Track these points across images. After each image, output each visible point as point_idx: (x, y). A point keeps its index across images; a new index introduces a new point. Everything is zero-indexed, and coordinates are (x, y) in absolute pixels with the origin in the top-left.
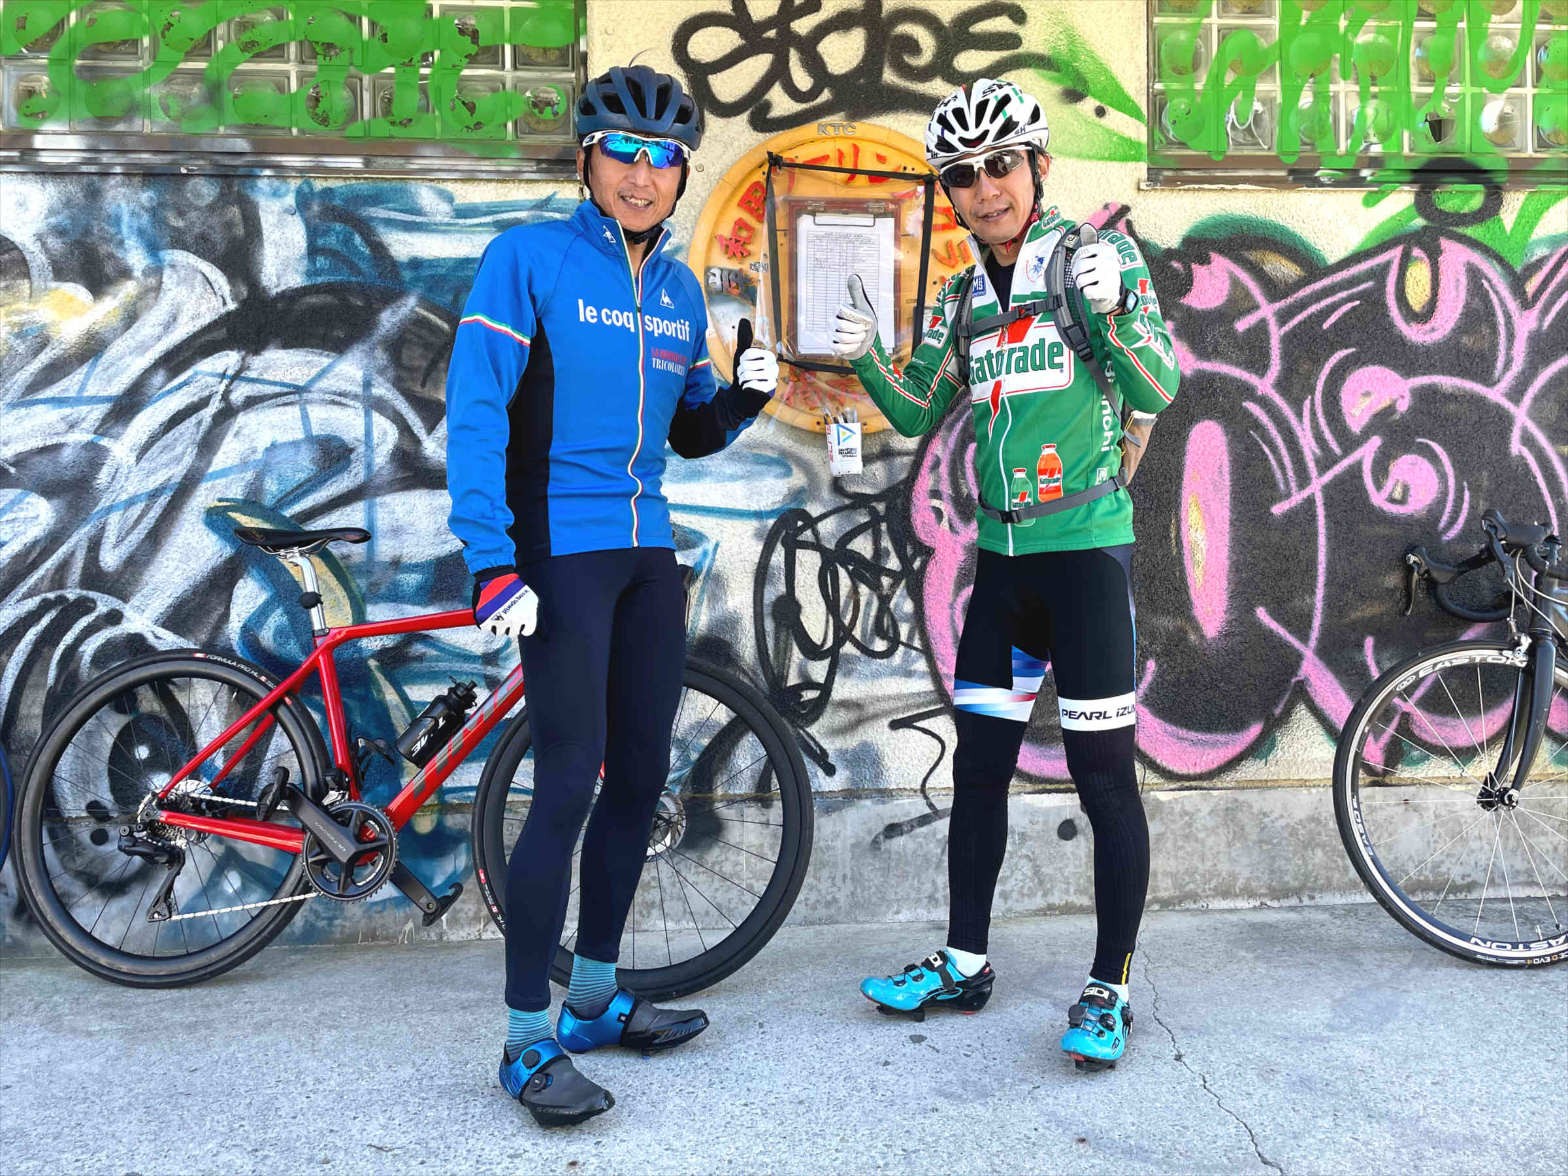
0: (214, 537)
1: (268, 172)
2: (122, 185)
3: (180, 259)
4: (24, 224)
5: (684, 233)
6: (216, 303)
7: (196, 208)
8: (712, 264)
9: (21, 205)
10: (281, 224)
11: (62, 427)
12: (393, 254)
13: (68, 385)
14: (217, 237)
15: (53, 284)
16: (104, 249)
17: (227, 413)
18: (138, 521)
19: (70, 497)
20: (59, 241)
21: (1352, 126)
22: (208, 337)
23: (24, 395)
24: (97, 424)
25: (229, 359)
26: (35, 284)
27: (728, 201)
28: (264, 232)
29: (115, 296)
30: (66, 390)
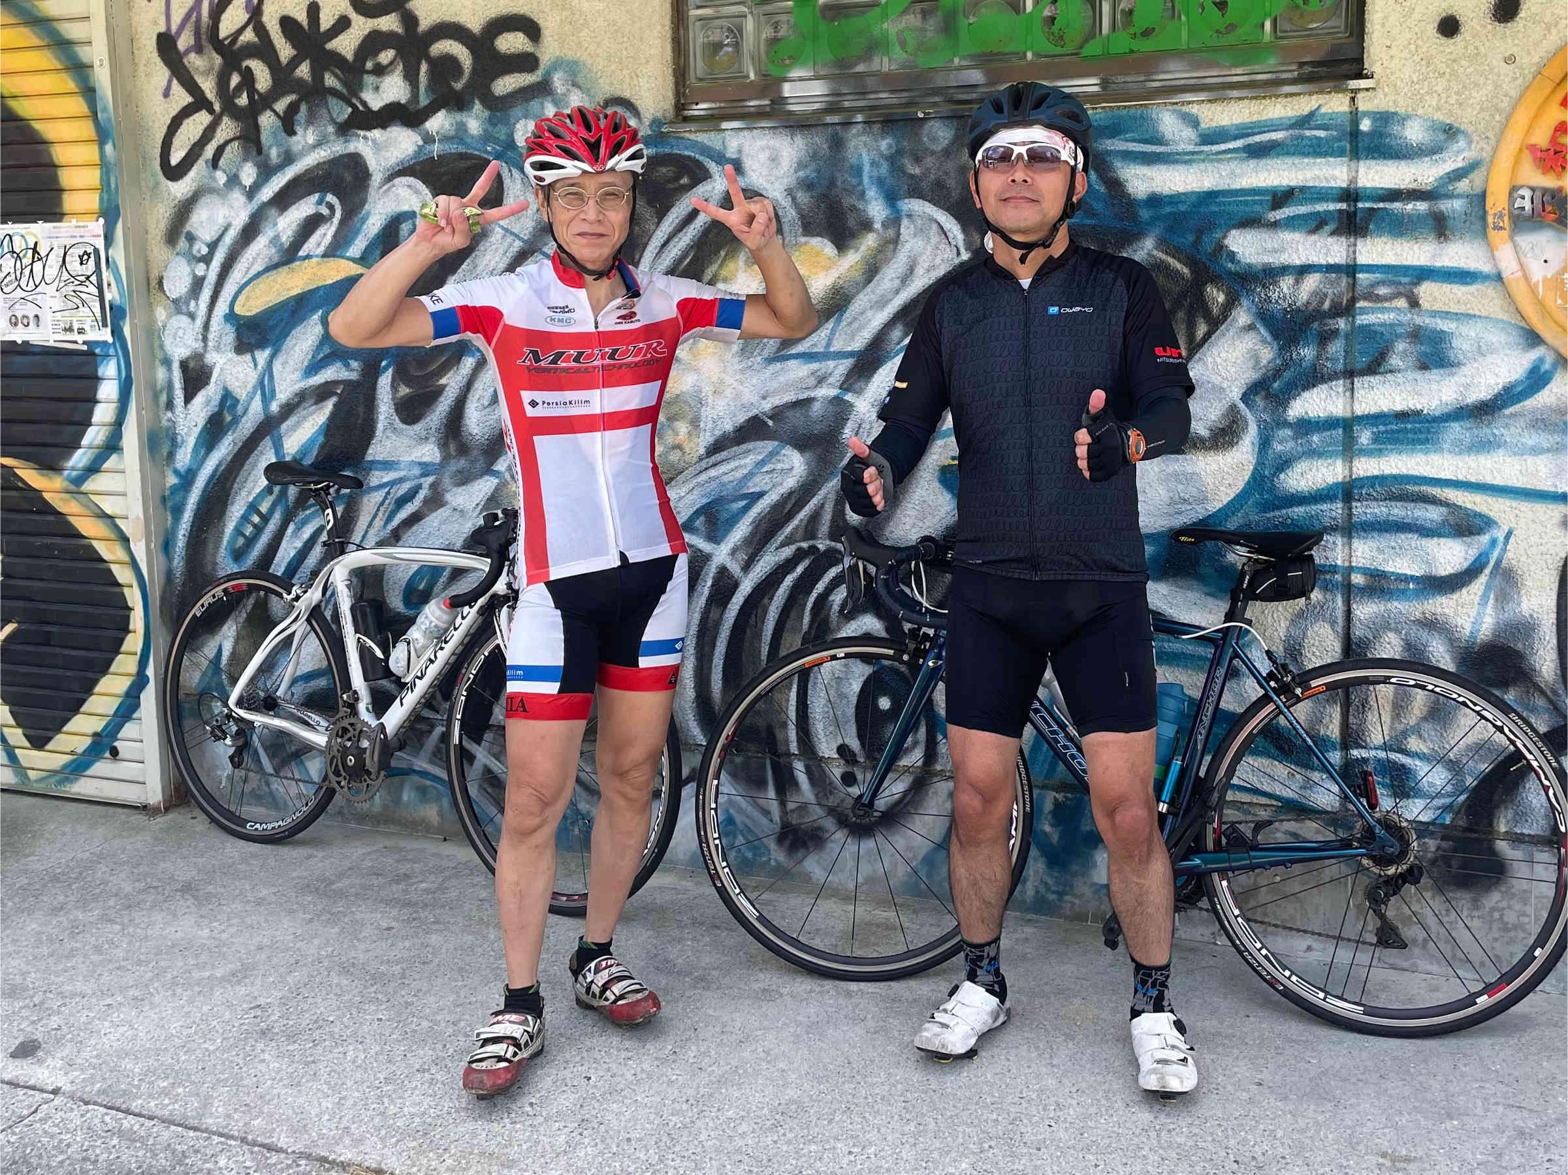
0: (948, 496)
2: (863, 133)
3: (916, 208)
4: (777, 178)
5: (1483, 145)
6: (950, 253)
7: (933, 153)
8: (1521, 183)
9: (773, 160)
11: (812, 381)
12: (1130, 190)
13: (816, 341)
14: (952, 183)
15: (803, 239)
16: (848, 201)
19: (820, 450)
20: (808, 195)
23: (779, 350)
24: (842, 379)
26: (788, 239)
27: (1546, 101)
29: (857, 250)
30: (815, 345)
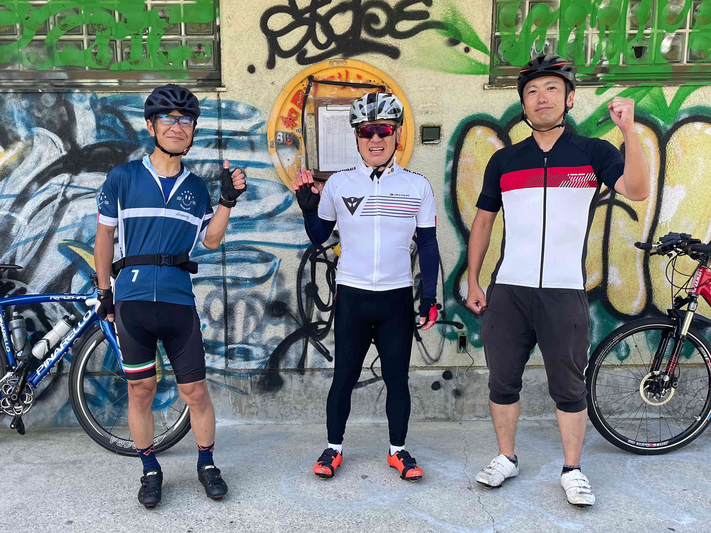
0: (63, 257)
1: (77, 91)
2: (13, 98)
3: (40, 131)
5: (265, 115)
6: (57, 152)
7: (47, 108)
8: (279, 130)
10: (84, 115)
12: (134, 127)
14: (56, 121)
16: (8, 127)
17: (65, 202)
18: (30, 249)
19: (1, 239)
21: (594, 52)
22: (55, 167)
24: (10, 207)
25: (64, 178)
27: (286, 100)
28: (77, 118)
29: (14, 149)
